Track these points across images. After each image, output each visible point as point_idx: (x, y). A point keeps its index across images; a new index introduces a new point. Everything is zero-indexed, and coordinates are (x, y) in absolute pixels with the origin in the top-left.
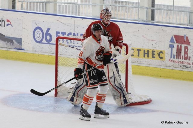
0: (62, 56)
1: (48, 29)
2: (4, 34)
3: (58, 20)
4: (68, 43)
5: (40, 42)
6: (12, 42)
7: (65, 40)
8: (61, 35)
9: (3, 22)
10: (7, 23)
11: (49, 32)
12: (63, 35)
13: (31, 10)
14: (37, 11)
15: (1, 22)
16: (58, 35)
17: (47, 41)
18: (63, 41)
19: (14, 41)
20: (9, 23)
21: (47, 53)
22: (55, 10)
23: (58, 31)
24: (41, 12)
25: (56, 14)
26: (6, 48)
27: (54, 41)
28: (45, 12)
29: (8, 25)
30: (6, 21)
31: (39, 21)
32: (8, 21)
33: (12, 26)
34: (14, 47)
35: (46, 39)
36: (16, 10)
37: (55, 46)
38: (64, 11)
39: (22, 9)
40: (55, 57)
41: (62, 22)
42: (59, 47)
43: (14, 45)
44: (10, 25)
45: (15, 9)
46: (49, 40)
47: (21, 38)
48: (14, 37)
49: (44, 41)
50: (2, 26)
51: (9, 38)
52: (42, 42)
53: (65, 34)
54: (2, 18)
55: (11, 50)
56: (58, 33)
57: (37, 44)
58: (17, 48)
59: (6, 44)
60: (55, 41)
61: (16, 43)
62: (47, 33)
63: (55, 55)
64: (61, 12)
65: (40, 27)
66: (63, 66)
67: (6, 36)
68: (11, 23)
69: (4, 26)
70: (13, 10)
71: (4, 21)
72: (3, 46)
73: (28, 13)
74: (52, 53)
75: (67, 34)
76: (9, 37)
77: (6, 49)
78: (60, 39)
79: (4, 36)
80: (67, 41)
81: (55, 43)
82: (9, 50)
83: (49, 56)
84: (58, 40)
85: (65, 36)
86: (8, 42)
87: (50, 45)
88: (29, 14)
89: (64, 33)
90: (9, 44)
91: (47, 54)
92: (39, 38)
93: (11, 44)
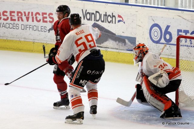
0: (184, 59)
1: (168, 27)
2: (114, 32)
3: (179, 16)
4: (191, 43)
5: (158, 42)
6: (123, 43)
7: (188, 40)
8: (184, 34)
9: (114, 18)
10: (118, 19)
11: (169, 30)
12: (186, 34)
13: (147, 4)
14: (154, 4)
15: (111, 18)
16: (180, 33)
17: (166, 41)
18: (186, 41)
19: (127, 41)
20: (121, 19)
21: (166, 55)
22: (176, 3)
23: (179, 29)
24: (159, 6)
25: (177, 8)
26: (117, 49)
27: (174, 41)
28: (164, 6)
29: (119, 21)
30: (117, 17)
31: (157, 17)
32: (119, 16)
33: (124, 23)
34: (126, 48)
35: (165, 38)
36: (130, 3)
37: (176, 46)
38: (188, 5)
39: (136, 3)
40: (175, 60)
41: (184, 18)
42: (181, 48)
43: (126, 45)
44: (122, 21)
45: (128, 2)
46: (169, 40)
47: (135, 38)
48: (127, 36)
49: (163, 41)
50: (112, 23)
51: (121, 38)
52: (160, 42)
53: (189, 33)
54: (112, 13)
55: (123, 51)
56: (179, 31)
57: (154, 44)
58: (130, 49)
59: (117, 45)
60: (176, 41)
61: (129, 43)
62: (167, 32)
63: (175, 58)
64: (184, 6)
65: (157, 24)
66: (185, 71)
67: (117, 34)
68: (123, 19)
69: (115, 23)
70: (126, 3)
71: (114, 16)
72: (113, 47)
73: (143, 8)
74: (172, 55)
75: (190, 32)
76: (121, 36)
77: (118, 51)
78: (181, 39)
79: (115, 34)
80: (190, 41)
81: (176, 43)
82: (120, 51)
83: (168, 59)
84: (180, 39)
85: (188, 35)
86: (119, 42)
87: (170, 46)
88: (145, 8)
89: (186, 32)
90: (120, 44)
91: (167, 57)
92: (156, 38)
93: (123, 44)
